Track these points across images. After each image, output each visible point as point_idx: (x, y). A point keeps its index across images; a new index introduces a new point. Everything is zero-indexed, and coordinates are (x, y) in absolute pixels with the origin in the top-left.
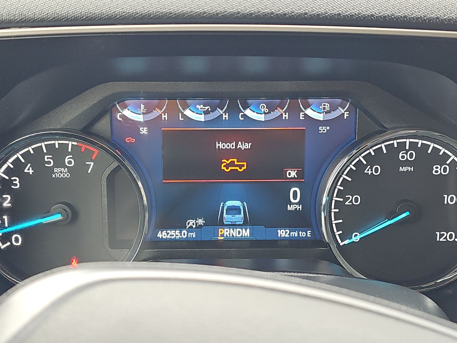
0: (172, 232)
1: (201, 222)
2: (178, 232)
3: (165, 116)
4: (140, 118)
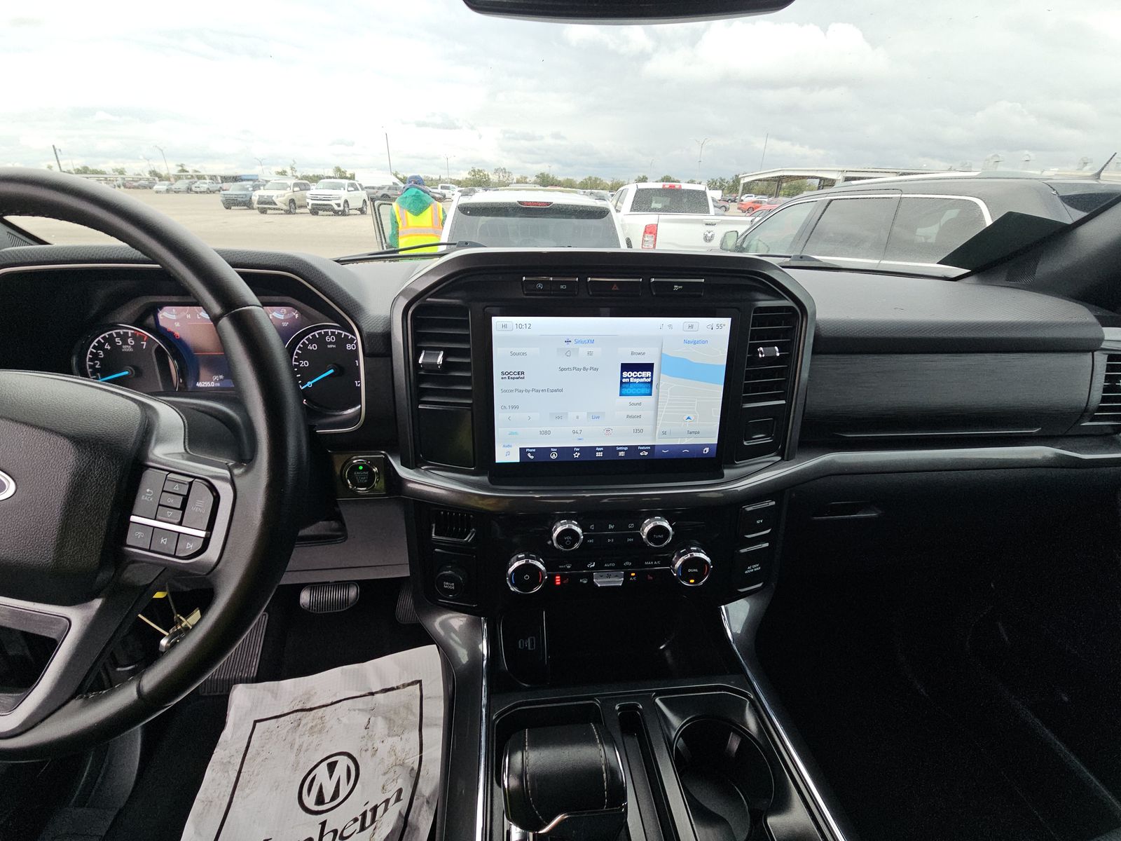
0: (205, 383)
1: (221, 377)
2: (208, 383)
3: (189, 316)
4: (174, 317)
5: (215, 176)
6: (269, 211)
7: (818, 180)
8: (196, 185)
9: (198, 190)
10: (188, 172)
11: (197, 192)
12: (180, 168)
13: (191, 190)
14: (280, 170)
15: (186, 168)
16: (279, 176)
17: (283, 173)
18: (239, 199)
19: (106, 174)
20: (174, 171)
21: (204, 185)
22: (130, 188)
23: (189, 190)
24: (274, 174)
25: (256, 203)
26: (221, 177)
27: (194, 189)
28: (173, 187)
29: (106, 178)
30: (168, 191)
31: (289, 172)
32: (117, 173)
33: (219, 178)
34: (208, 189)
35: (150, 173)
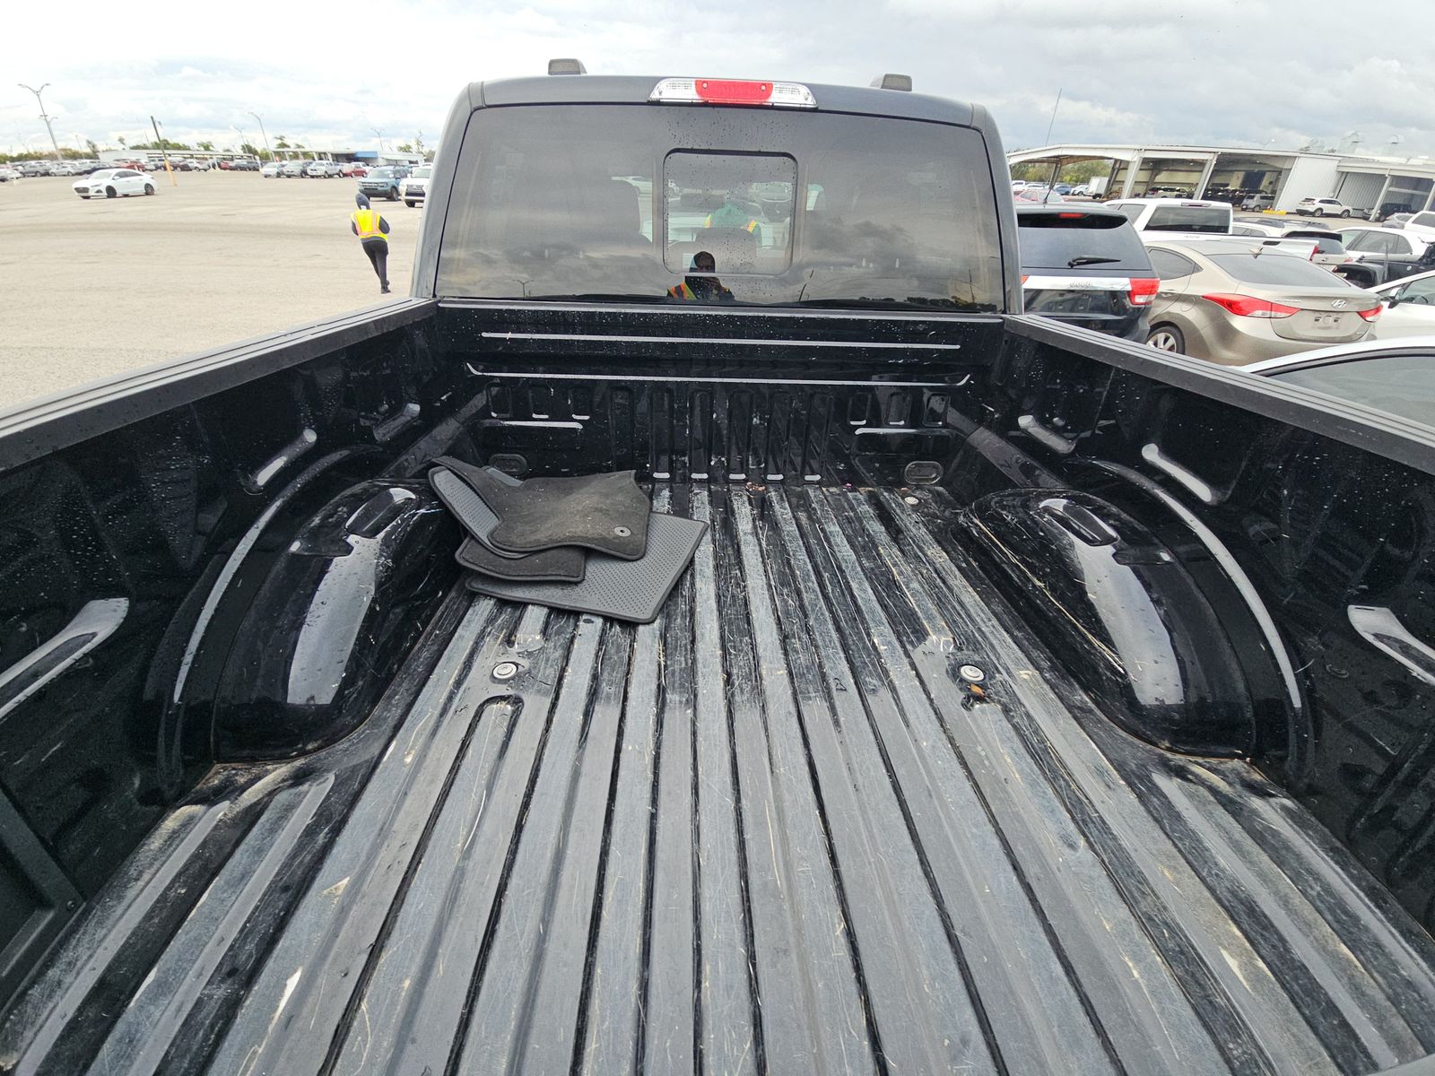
5: (325, 153)
6: (417, 204)
7: (1113, 161)
8: (312, 167)
9: (314, 173)
10: (288, 147)
11: (312, 177)
12: (279, 142)
13: (306, 174)
14: (403, 145)
15: (286, 141)
16: (401, 153)
17: (407, 149)
18: (379, 188)
19: (189, 149)
20: (272, 146)
21: (320, 167)
22: (225, 169)
23: (304, 174)
24: (395, 150)
25: (404, 194)
26: (332, 154)
27: (309, 172)
28: (285, 170)
29: (192, 155)
30: (279, 175)
31: (414, 148)
32: (202, 149)
33: (330, 156)
34: (326, 172)
35: (243, 148)
